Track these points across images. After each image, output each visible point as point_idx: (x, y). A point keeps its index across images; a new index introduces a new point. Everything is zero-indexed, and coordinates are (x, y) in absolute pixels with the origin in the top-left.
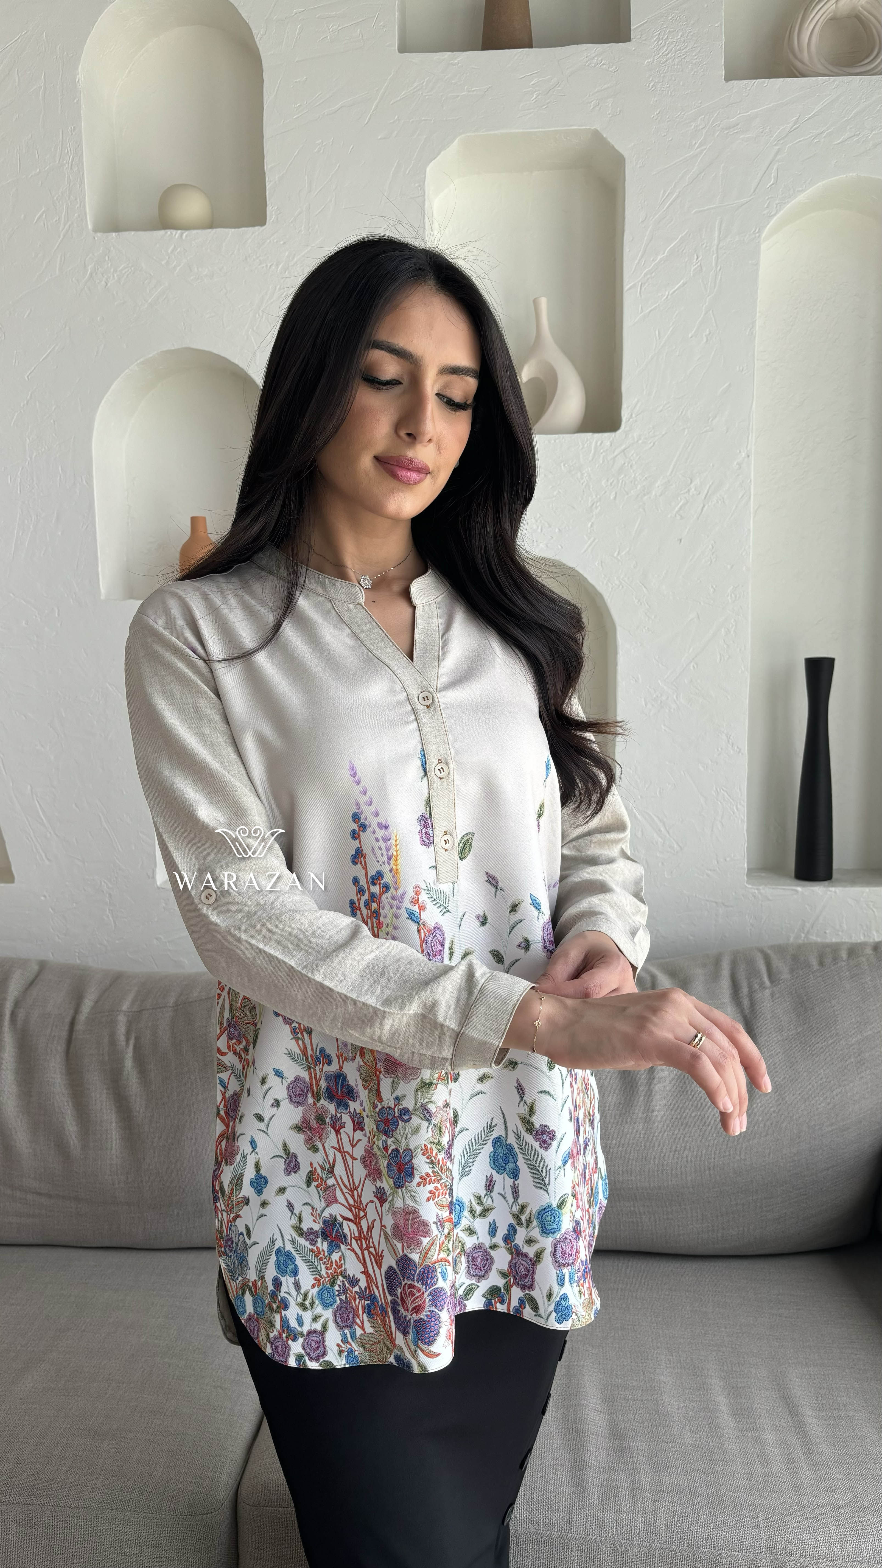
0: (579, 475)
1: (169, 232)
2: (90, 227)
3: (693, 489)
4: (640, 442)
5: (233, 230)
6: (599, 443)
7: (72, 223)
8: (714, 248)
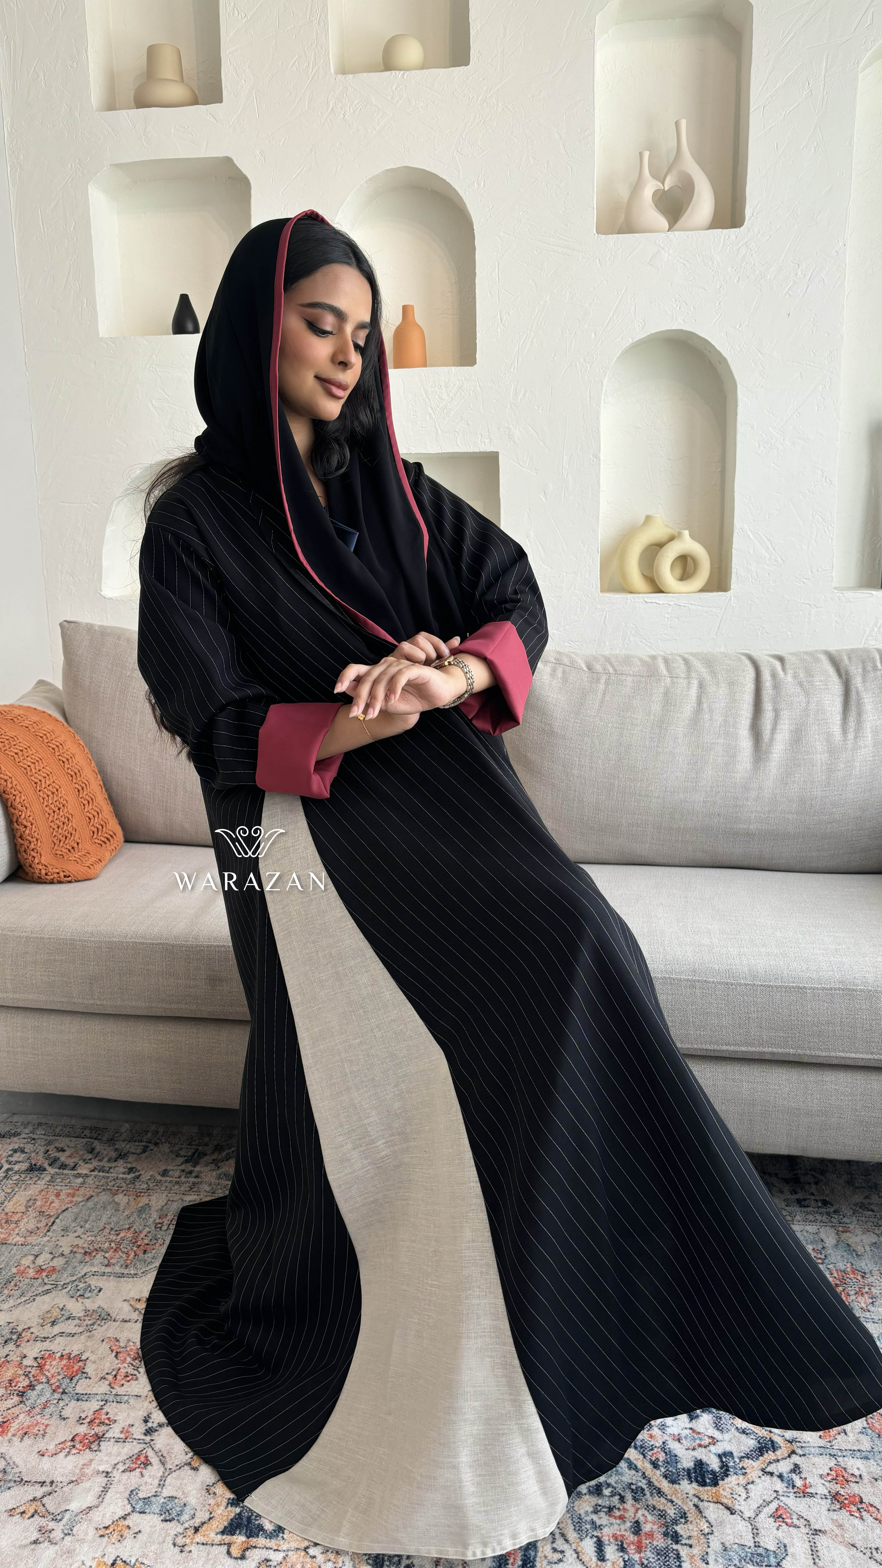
0: (710, 263)
1: (393, 72)
2: (333, 71)
3: (800, 273)
4: (759, 235)
5: (443, 70)
6: (727, 237)
7: (319, 68)
8: (823, 76)
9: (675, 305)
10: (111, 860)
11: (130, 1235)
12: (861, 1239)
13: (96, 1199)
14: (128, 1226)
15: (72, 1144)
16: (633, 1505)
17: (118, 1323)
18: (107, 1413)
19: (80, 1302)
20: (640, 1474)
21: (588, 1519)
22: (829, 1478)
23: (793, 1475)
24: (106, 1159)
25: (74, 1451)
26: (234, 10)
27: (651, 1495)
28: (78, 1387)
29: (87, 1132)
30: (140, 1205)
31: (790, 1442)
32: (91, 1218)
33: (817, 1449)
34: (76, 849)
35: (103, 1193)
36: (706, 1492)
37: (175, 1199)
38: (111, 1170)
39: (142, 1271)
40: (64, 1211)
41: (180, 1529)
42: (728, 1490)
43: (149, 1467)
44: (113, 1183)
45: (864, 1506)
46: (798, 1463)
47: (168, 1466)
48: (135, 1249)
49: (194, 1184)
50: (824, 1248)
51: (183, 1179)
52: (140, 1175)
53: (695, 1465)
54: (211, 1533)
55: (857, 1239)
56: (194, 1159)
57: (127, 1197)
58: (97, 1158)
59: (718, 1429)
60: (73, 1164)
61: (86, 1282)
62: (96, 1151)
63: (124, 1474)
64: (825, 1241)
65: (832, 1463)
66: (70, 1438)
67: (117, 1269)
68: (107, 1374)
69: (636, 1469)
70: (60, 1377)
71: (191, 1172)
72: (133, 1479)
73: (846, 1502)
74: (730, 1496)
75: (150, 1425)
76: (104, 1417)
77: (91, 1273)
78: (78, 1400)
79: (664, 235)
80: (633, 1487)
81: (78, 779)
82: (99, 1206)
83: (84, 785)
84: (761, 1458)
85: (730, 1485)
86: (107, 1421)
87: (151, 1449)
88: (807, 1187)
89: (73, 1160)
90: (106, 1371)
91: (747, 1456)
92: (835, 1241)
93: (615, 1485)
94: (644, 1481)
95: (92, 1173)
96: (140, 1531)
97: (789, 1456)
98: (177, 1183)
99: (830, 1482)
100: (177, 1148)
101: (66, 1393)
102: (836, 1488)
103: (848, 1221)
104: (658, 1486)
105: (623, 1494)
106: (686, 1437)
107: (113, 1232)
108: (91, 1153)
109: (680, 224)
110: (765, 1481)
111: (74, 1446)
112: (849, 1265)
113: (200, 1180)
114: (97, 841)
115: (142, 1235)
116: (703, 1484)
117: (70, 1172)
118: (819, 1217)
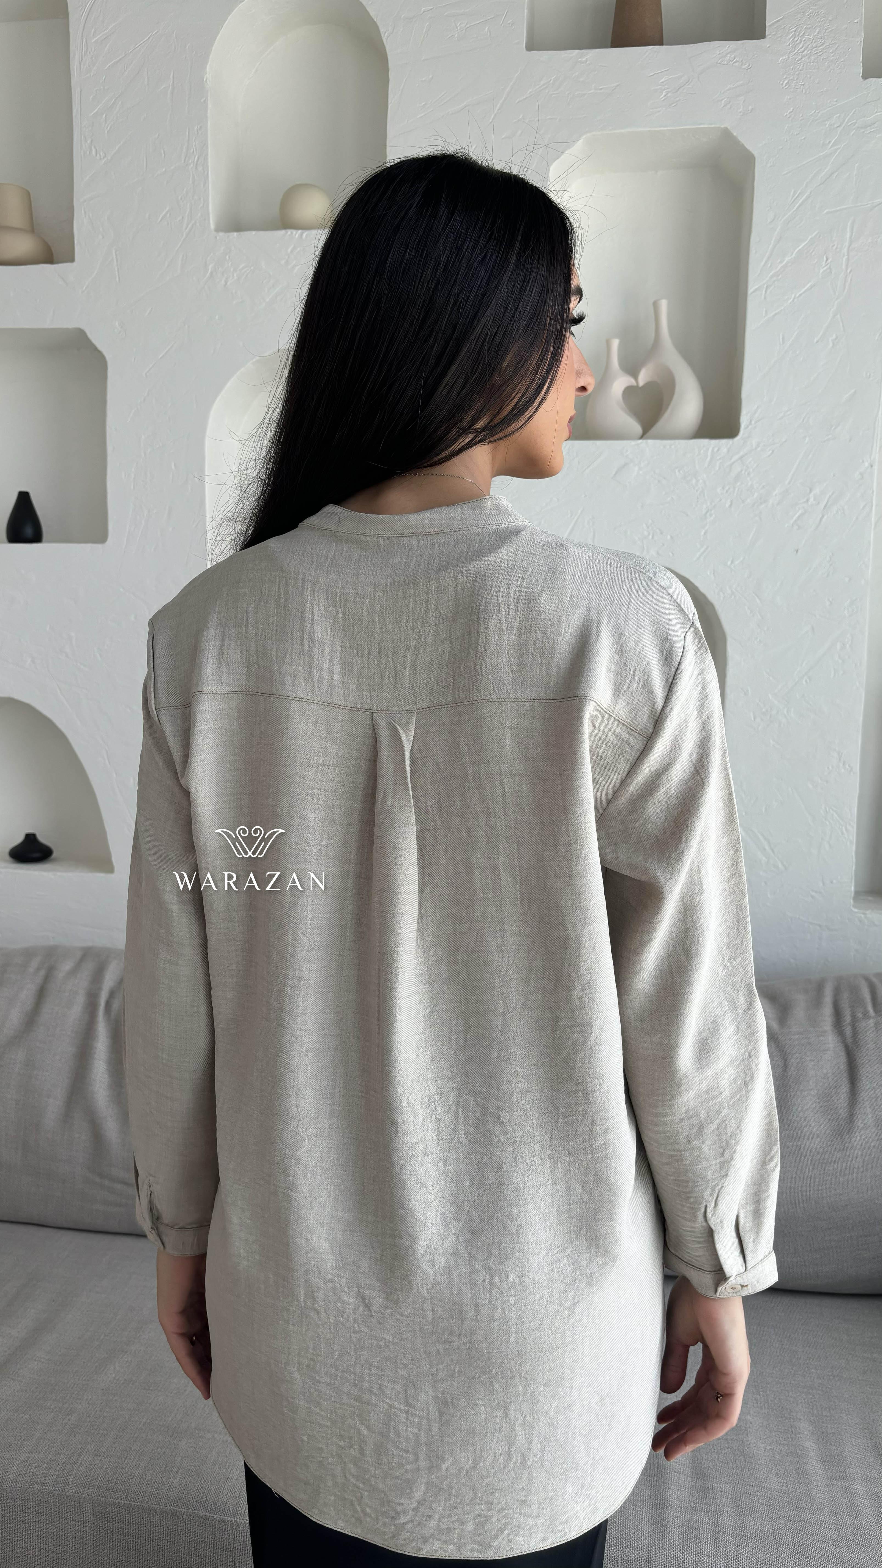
0: (694, 481)
1: (289, 232)
2: (212, 226)
3: (812, 499)
4: (759, 449)
6: (716, 449)
7: (195, 223)
8: (845, 250)
9: (646, 533)
26: (91, 150)
79: (634, 443)
109: (656, 429)
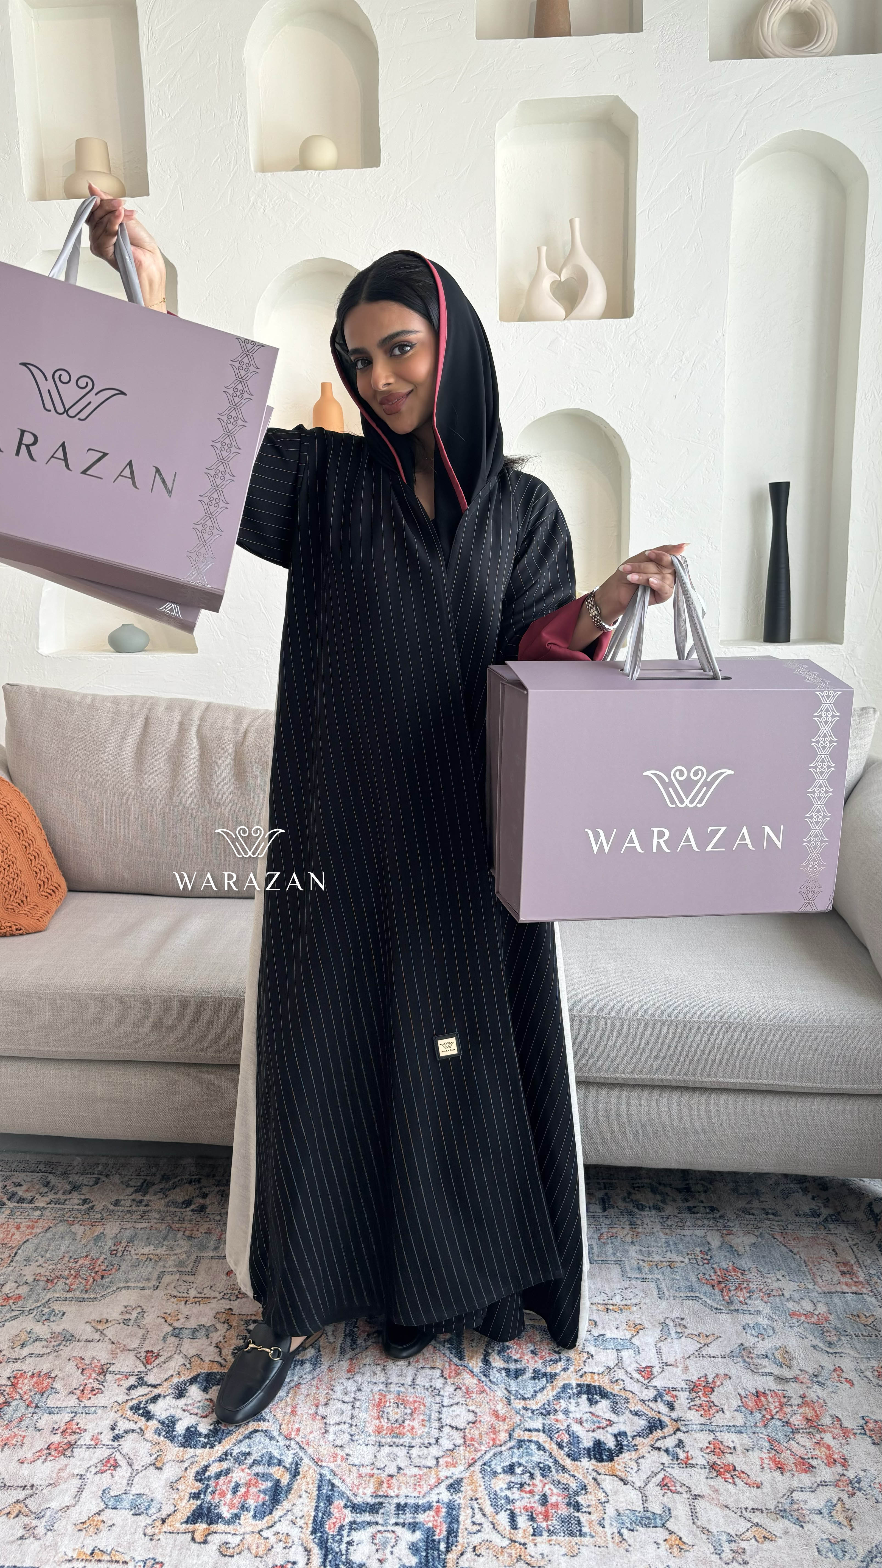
0: (604, 349)
1: (310, 171)
2: (253, 169)
3: (684, 359)
4: (647, 325)
5: (356, 170)
6: (618, 326)
7: (240, 166)
8: (702, 183)
9: (572, 387)
10: (57, 911)
11: (87, 1262)
12: (742, 1240)
13: (54, 1230)
14: (85, 1254)
15: (29, 1179)
16: (541, 1481)
17: (82, 1343)
18: (78, 1424)
19: (46, 1326)
20: (547, 1454)
21: (503, 1494)
22: (708, 1451)
23: (678, 1449)
24: (61, 1192)
25: (50, 1458)
26: (159, 111)
27: (557, 1471)
28: (49, 1401)
29: (42, 1167)
30: (96, 1234)
31: (676, 1421)
32: (51, 1248)
33: (699, 1426)
34: (25, 902)
35: (61, 1224)
36: (603, 1467)
37: (128, 1227)
38: (67, 1202)
39: (101, 1295)
40: (25, 1242)
41: (149, 1521)
42: (622, 1464)
43: (118, 1469)
44: (69, 1214)
45: (736, 1473)
46: (682, 1438)
47: (135, 1467)
48: (93, 1274)
49: (144, 1212)
50: (709, 1250)
51: (134, 1208)
52: (94, 1206)
53: (594, 1444)
54: (177, 1523)
55: (739, 1241)
56: (143, 1188)
57: (82, 1227)
58: (53, 1191)
59: (614, 1413)
60: (30, 1198)
61: (50, 1307)
62: (51, 1185)
63: (96, 1476)
64: (711, 1243)
65: (711, 1438)
66: (46, 1447)
67: (78, 1294)
68: (75, 1389)
69: (544, 1450)
70: (32, 1393)
71: (141, 1201)
72: (105, 1480)
73: (722, 1470)
74: (623, 1470)
75: (116, 1432)
76: (75, 1427)
77: (54, 1299)
78: (50, 1413)
79: (561, 323)
80: (541, 1465)
81: (26, 836)
82: (57, 1237)
83: (30, 842)
84: (650, 1436)
85: (624, 1461)
86: (78, 1431)
87: (119, 1453)
88: (697, 1195)
89: (31, 1194)
90: (74, 1386)
91: (639, 1435)
92: (720, 1243)
93: (526, 1465)
94: (551, 1460)
95: (49, 1205)
96: (113, 1525)
97: (675, 1433)
98: (129, 1211)
99: (709, 1454)
100: (126, 1179)
101: (39, 1407)
102: (713, 1458)
103: (732, 1225)
104: (563, 1464)
105: (532, 1471)
106: (586, 1421)
107: (72, 1260)
108: (46, 1186)
109: (576, 312)
110: (653, 1455)
111: (50, 1454)
112: (731, 1264)
113: (149, 1208)
114: (43, 893)
115: (99, 1262)
116: (601, 1460)
117: (28, 1205)
118: (706, 1222)
